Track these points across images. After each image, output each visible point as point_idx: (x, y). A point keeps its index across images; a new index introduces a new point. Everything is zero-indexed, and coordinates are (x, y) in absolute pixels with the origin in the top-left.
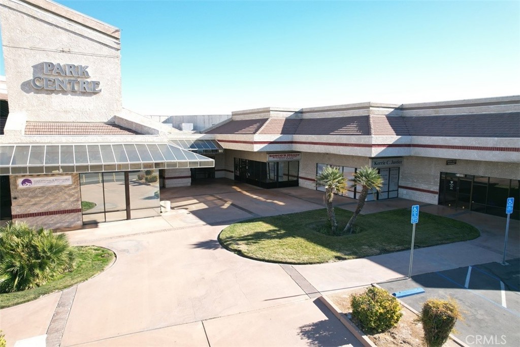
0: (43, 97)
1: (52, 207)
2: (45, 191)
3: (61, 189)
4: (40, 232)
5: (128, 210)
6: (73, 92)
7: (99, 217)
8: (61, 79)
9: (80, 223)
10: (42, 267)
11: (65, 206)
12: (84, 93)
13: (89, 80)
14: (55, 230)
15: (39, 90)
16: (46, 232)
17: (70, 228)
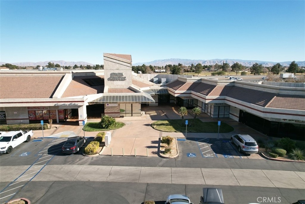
0: (112, 82)
1: (113, 111)
2: (112, 107)
3: (115, 107)
4: (110, 118)
5: (132, 113)
6: (119, 80)
7: (124, 115)
8: (116, 77)
9: (119, 116)
10: (110, 125)
11: (116, 111)
12: (122, 80)
13: (123, 77)
14: (113, 118)
15: (111, 80)
16: (111, 118)
17: (117, 117)
